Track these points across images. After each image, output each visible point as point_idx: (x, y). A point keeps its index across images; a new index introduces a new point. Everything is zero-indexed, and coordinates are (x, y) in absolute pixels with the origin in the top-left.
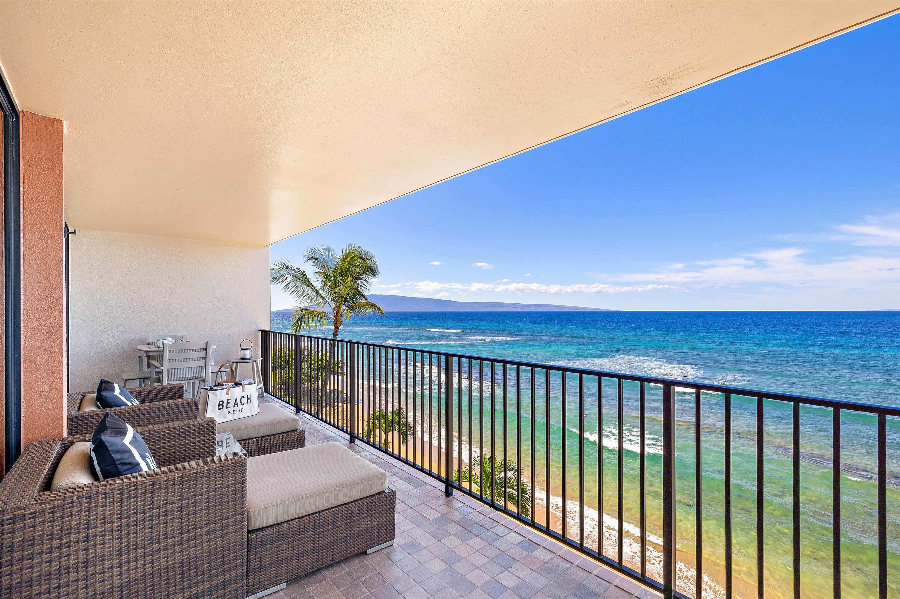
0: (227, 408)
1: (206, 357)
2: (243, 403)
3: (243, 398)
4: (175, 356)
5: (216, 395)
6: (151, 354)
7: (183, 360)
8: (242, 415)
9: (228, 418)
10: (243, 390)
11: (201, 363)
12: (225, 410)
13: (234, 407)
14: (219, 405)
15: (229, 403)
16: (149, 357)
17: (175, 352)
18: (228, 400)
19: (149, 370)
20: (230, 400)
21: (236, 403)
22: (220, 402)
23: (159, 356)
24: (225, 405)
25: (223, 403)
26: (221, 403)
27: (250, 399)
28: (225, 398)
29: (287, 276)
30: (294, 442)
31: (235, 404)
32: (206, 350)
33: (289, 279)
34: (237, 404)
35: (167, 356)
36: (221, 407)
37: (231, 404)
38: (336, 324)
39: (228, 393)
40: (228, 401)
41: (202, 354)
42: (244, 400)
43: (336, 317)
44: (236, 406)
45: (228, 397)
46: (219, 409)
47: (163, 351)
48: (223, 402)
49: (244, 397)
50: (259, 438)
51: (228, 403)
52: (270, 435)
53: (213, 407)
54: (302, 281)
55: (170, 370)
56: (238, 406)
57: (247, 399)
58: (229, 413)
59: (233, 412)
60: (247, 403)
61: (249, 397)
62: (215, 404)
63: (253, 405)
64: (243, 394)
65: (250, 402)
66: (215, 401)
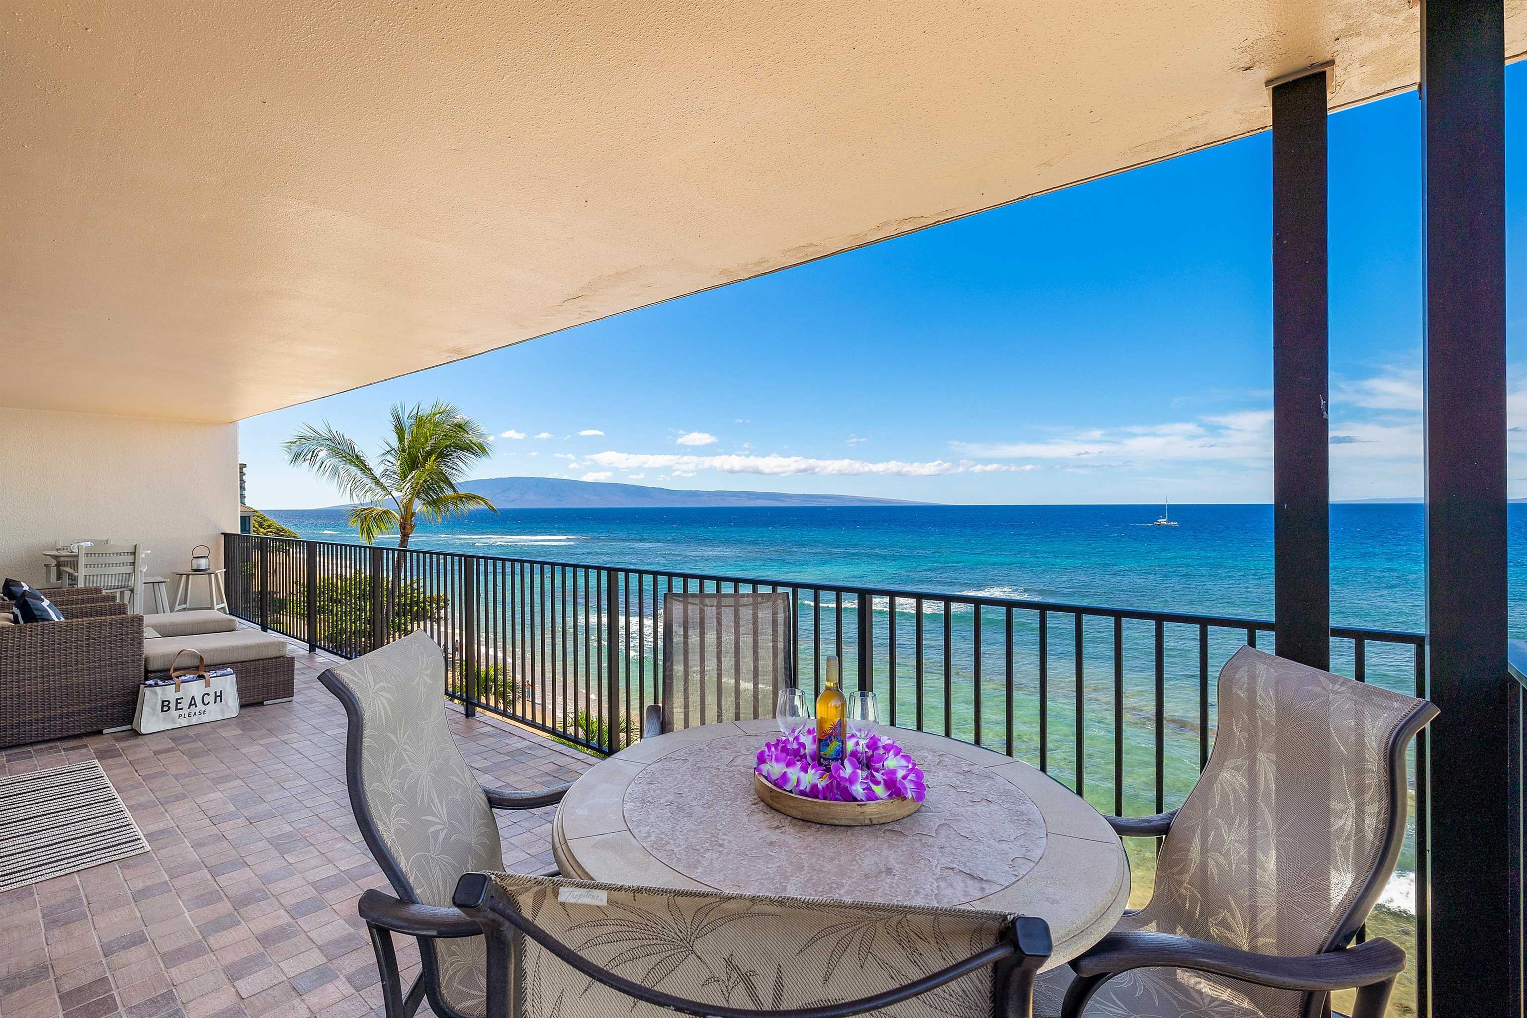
0: (177, 709)
1: (134, 563)
2: (206, 703)
3: (206, 696)
4: (93, 560)
5: (156, 693)
6: (62, 559)
7: (103, 566)
8: (205, 719)
9: (180, 723)
10: (208, 685)
11: (129, 569)
12: (174, 713)
13: (189, 708)
14: (163, 706)
15: (180, 703)
16: (58, 565)
17: (93, 555)
18: (177, 700)
19: (60, 581)
20: (182, 699)
21: (193, 703)
22: (163, 702)
23: (73, 561)
25: (169, 704)
26: (166, 703)
27: (221, 696)
28: (172, 697)
31: (191, 705)
32: (134, 553)
34: (195, 704)
35: (82, 561)
37: (185, 704)
38: (404, 528)
39: (177, 690)
40: (179, 701)
41: (130, 559)
42: (210, 699)
44: (193, 707)
45: (179, 695)
46: (162, 711)
47: (77, 556)
48: (169, 702)
49: (209, 695)
51: (177, 703)
53: (153, 709)
54: (345, 457)
55: (88, 577)
56: (196, 707)
57: (216, 697)
58: (180, 716)
59: (187, 715)
60: (215, 702)
61: (218, 694)
62: (156, 703)
63: (226, 703)
64: (207, 690)
65: (221, 701)
66: (154, 700)
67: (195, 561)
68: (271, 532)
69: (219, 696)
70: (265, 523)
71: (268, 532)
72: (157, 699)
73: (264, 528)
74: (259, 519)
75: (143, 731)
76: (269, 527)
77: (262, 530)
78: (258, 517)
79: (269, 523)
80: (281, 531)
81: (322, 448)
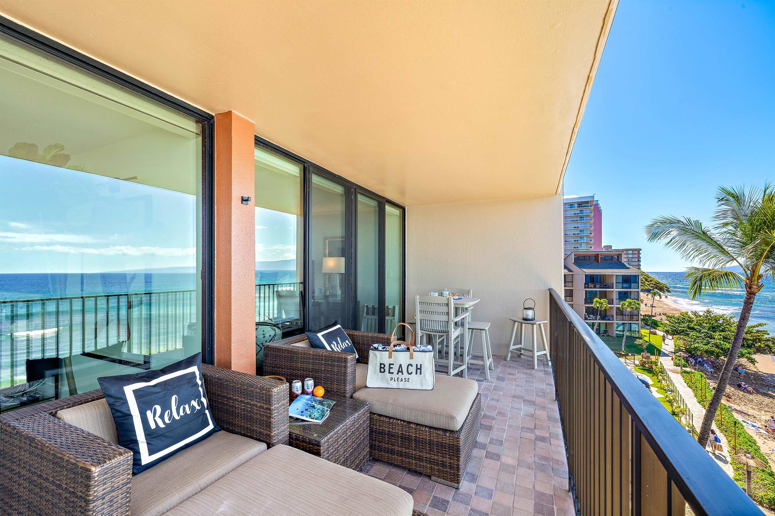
0: (389, 373)
2: (410, 372)
3: (410, 366)
5: (376, 356)
8: (408, 386)
9: (391, 384)
10: (411, 357)
12: (387, 374)
13: (398, 374)
14: (381, 368)
15: (392, 368)
18: (390, 364)
20: (393, 364)
21: (400, 370)
22: (381, 364)
24: (387, 368)
25: (385, 366)
26: (383, 366)
27: (420, 369)
28: (387, 362)
29: (671, 230)
30: (445, 448)
31: (399, 371)
33: (674, 233)
34: (402, 372)
36: (382, 370)
37: (395, 369)
38: (750, 288)
39: (390, 357)
40: (391, 366)
42: (412, 369)
43: (750, 279)
44: (400, 373)
45: (391, 361)
46: (381, 372)
49: (412, 366)
50: (404, 421)
51: (390, 368)
52: (417, 424)
53: (374, 369)
56: (403, 374)
57: (417, 369)
58: (391, 379)
59: (396, 380)
60: (416, 374)
61: (419, 367)
62: (376, 365)
63: (424, 377)
64: (411, 362)
65: (421, 374)
66: (375, 362)
67: (525, 311)
68: (652, 284)
69: (419, 369)
70: (649, 279)
71: (651, 284)
72: (377, 361)
73: (648, 282)
74: (645, 277)
75: (368, 386)
76: (651, 281)
77: (647, 283)
78: (645, 275)
79: (651, 279)
80: (658, 284)
81: (673, 229)
